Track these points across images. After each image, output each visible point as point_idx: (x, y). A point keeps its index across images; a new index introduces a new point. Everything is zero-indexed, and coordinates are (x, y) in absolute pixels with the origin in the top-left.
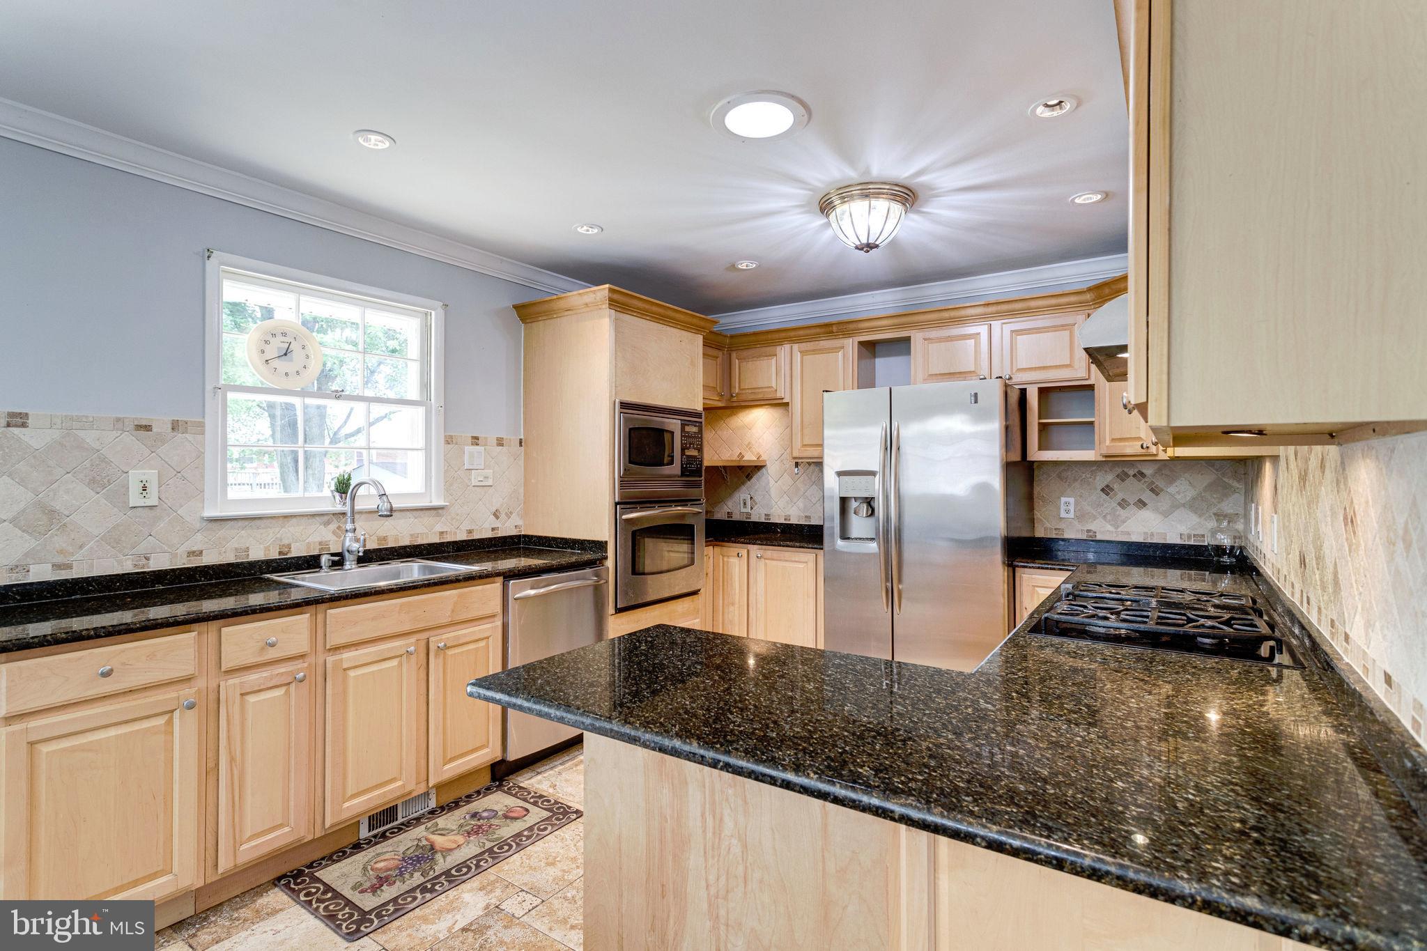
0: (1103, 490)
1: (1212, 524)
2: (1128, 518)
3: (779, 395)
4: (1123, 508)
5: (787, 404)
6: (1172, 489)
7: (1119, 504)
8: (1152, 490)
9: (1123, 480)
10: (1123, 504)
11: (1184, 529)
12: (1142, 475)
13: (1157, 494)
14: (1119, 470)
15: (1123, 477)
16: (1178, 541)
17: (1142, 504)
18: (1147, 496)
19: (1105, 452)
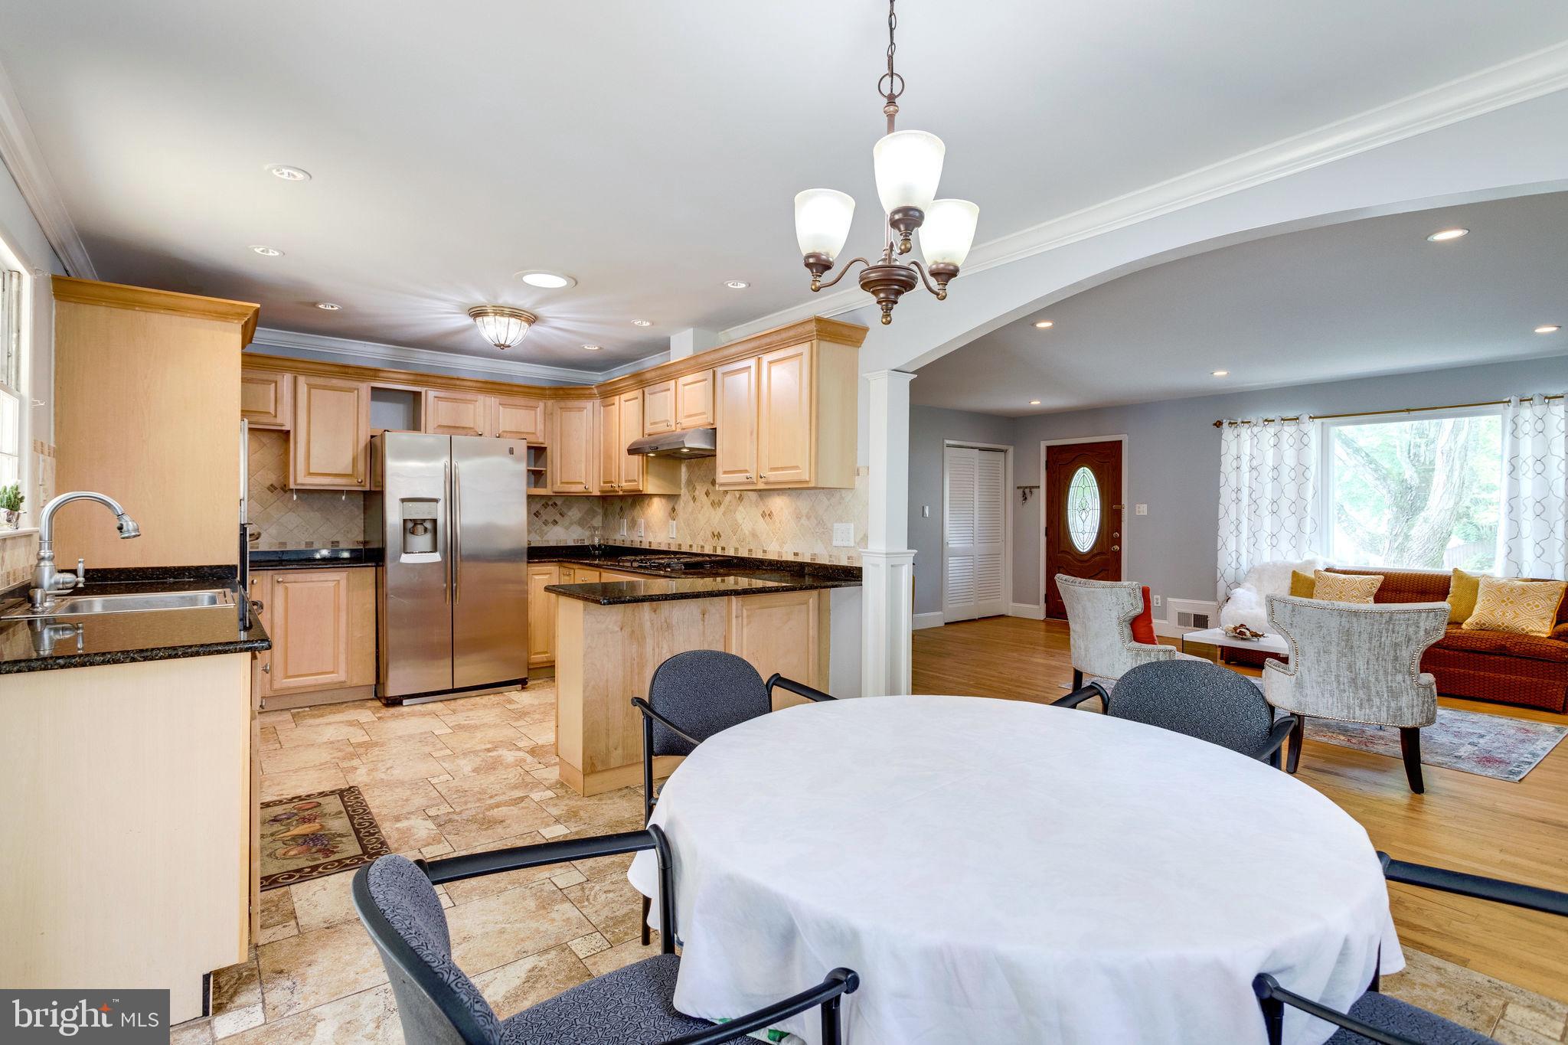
0: (535, 514)
1: (588, 533)
2: (548, 531)
3: (279, 420)
4: (546, 525)
5: (288, 432)
6: (570, 513)
7: (544, 523)
8: (561, 514)
9: (546, 508)
10: (546, 523)
11: (575, 537)
12: (555, 504)
13: (563, 516)
14: (543, 502)
15: (545, 506)
16: (572, 544)
17: (555, 522)
18: (558, 517)
19: (556, 490)
